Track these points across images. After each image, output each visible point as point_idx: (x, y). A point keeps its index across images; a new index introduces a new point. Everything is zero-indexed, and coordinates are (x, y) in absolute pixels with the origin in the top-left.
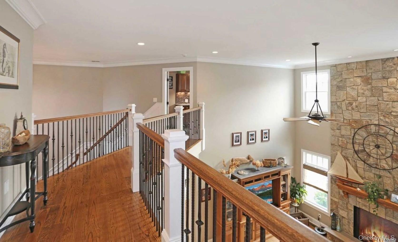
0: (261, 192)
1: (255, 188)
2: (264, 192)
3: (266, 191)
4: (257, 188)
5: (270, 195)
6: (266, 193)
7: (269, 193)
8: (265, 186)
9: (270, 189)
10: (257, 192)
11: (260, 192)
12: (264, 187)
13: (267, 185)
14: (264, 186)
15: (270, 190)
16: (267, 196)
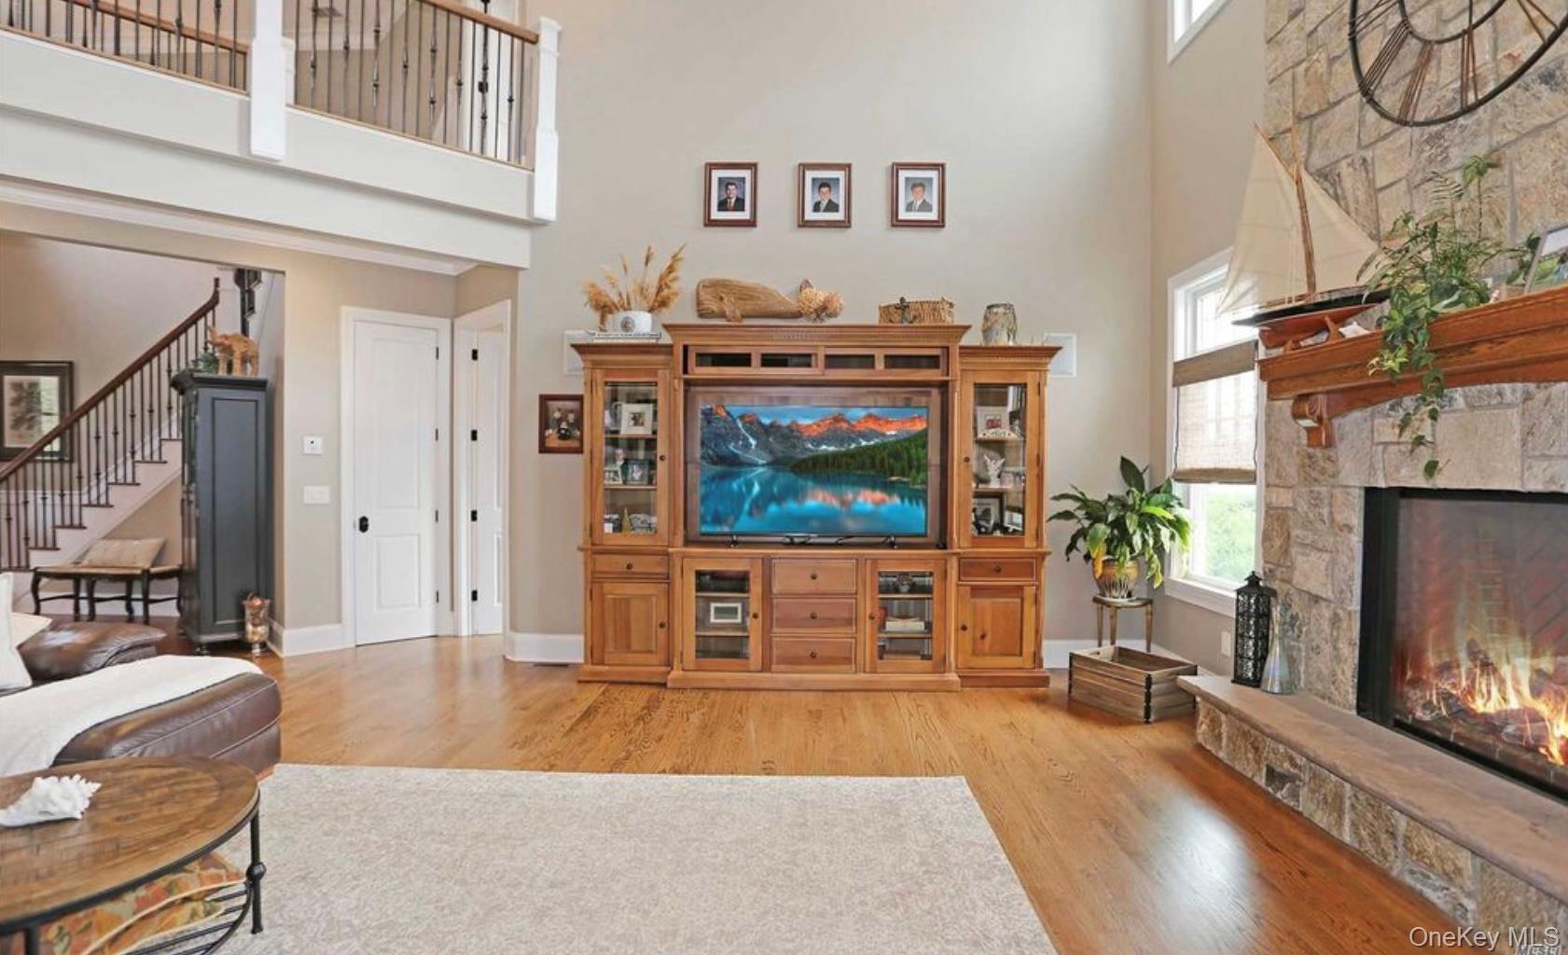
0: (832, 449)
1: (804, 422)
2: (843, 449)
3: (853, 446)
4: (810, 426)
5: (872, 473)
6: (852, 455)
7: (868, 461)
8: (849, 423)
9: (872, 443)
10: (810, 446)
11: (824, 447)
12: (845, 426)
13: (859, 422)
14: (844, 420)
15: (874, 447)
16: (859, 472)
